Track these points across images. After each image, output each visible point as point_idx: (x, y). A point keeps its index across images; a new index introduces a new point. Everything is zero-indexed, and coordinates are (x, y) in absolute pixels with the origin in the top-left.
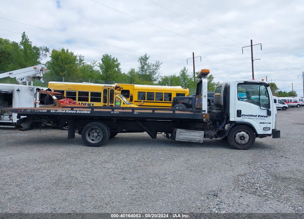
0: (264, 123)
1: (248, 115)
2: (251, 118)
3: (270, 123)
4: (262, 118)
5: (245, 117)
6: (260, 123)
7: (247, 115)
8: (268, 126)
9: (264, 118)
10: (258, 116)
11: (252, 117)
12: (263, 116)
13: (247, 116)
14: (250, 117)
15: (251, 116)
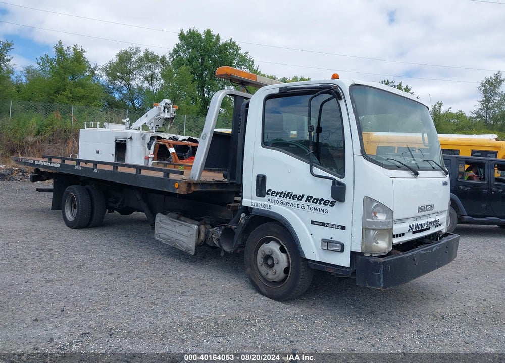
0: (323, 224)
1: (282, 193)
2: (288, 204)
3: (343, 228)
4: (317, 206)
5: (274, 198)
6: (312, 222)
7: (278, 193)
8: (336, 235)
9: (322, 206)
10: (308, 200)
11: (291, 201)
12: (322, 200)
13: (278, 195)
14: (285, 200)
15: (288, 195)
